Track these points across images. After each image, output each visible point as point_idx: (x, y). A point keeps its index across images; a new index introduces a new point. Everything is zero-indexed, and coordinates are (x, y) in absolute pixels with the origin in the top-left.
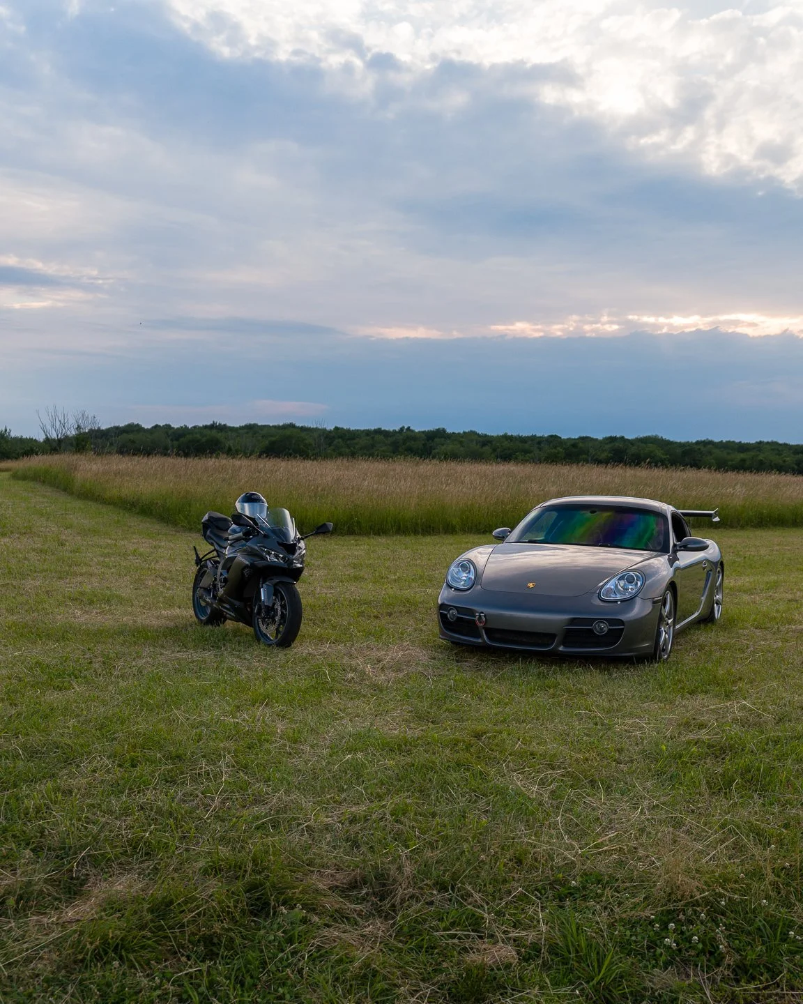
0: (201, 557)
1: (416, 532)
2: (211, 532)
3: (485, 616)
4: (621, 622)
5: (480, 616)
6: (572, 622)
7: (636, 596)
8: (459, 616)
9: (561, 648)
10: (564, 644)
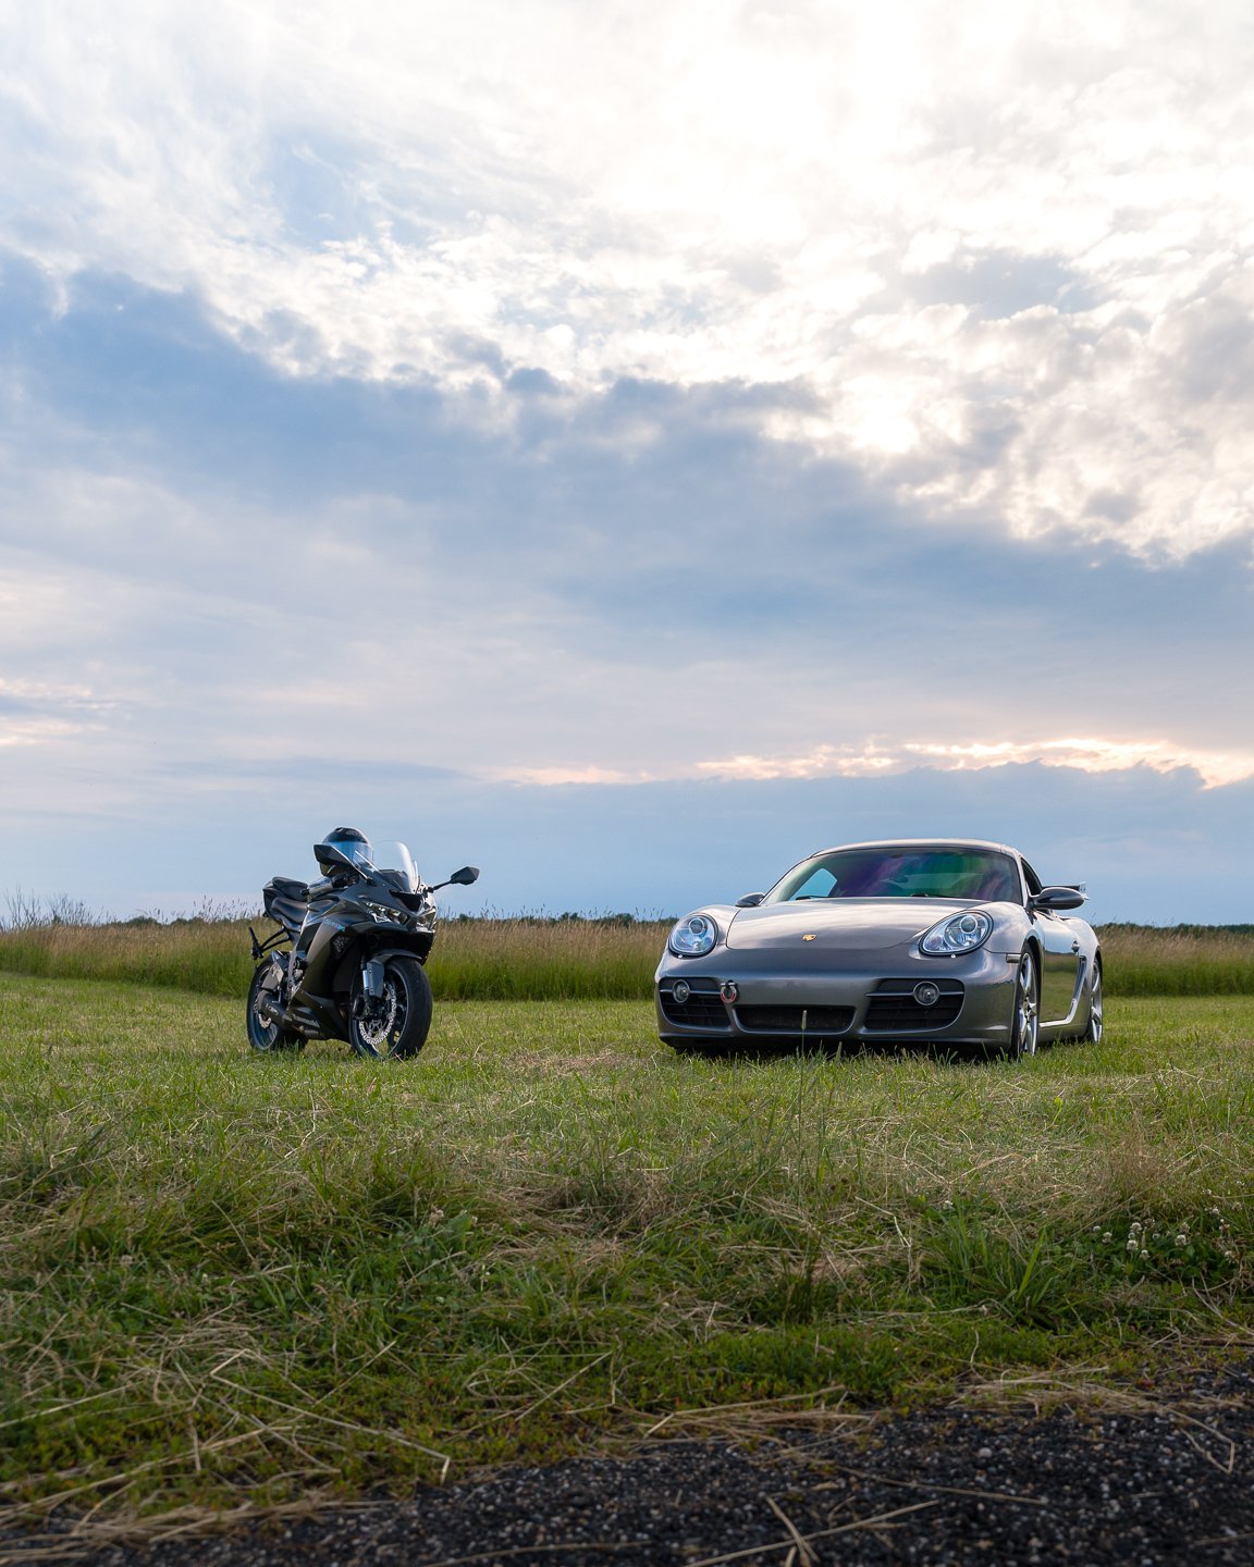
0: (261, 943)
1: (599, 995)
2: (279, 902)
3: (736, 986)
4: (959, 985)
5: (728, 987)
6: (882, 985)
7: (980, 948)
8: (693, 992)
9: (862, 1031)
10: (868, 1023)
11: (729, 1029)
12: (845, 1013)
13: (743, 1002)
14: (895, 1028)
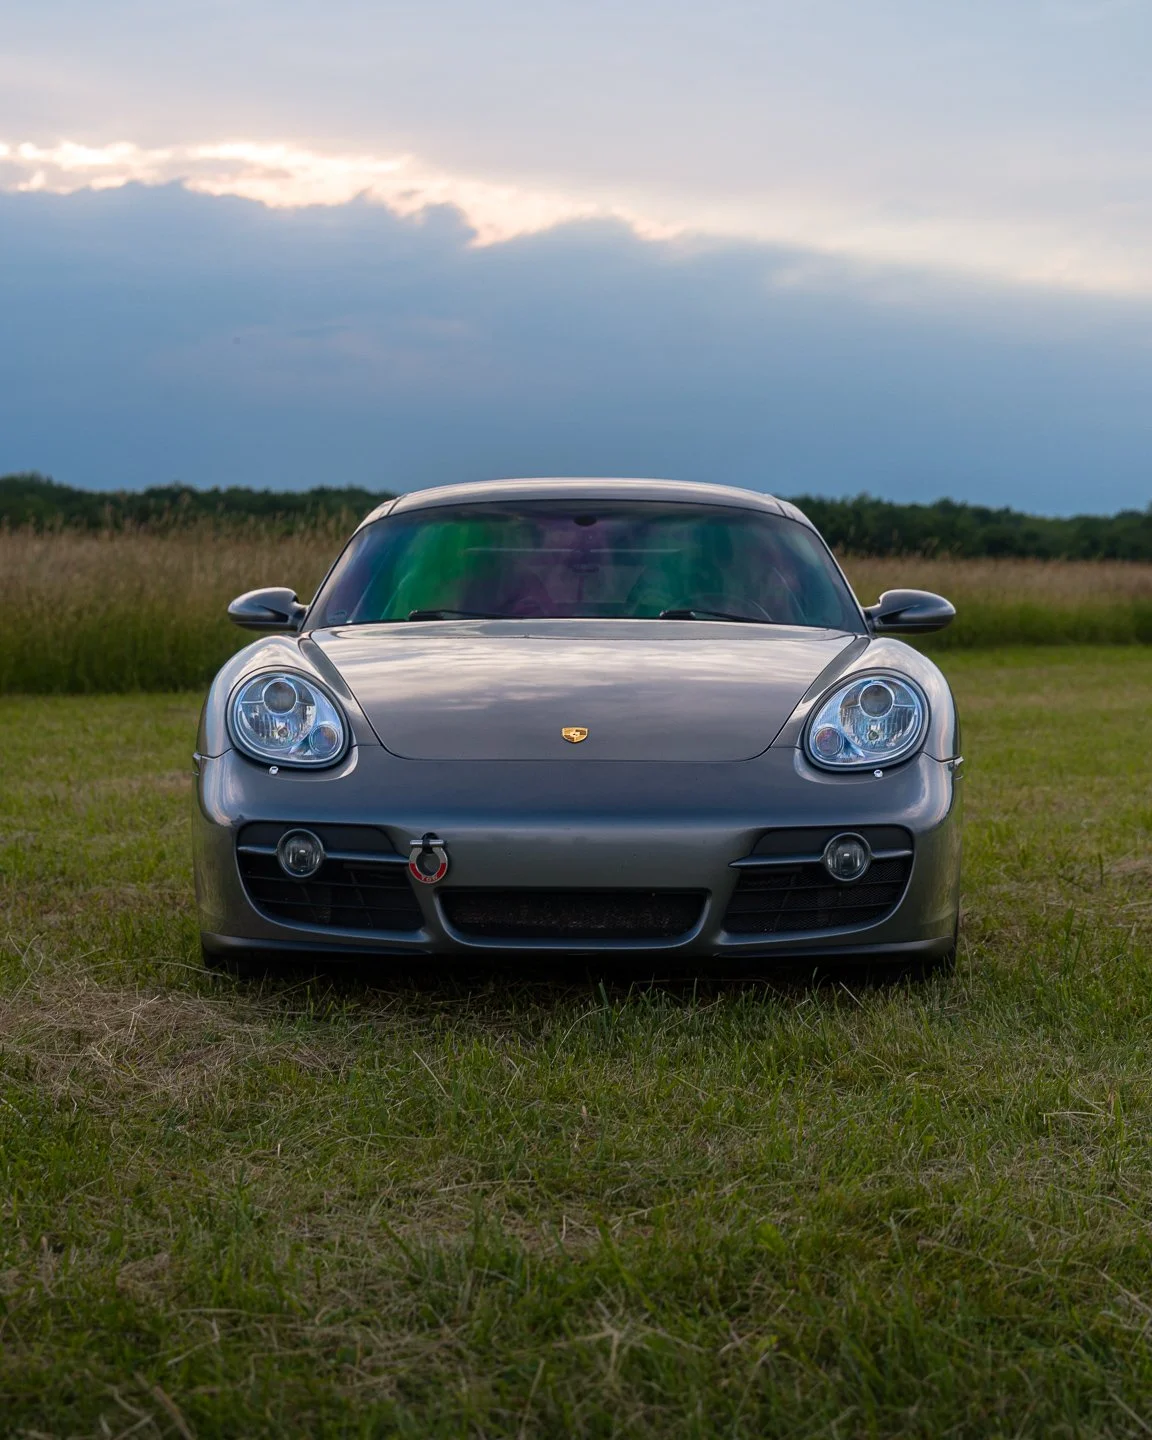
3: (444, 847)
5: (427, 849)
6: (759, 842)
7: (918, 753)
8: (330, 856)
9: (722, 939)
10: (730, 921)
11: (423, 937)
12: (689, 901)
13: (458, 880)
14: (781, 930)
